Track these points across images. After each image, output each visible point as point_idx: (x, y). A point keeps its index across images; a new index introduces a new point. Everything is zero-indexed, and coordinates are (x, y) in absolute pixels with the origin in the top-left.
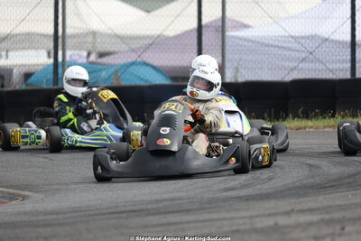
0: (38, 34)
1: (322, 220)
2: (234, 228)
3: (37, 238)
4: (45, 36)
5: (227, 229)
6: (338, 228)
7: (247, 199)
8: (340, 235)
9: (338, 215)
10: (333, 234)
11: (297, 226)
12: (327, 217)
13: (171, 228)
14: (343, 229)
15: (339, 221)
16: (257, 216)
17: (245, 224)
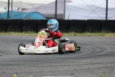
1: (104, 67)
2: (74, 68)
3: (7, 69)
6: (110, 70)
8: (112, 72)
9: (109, 65)
10: (109, 72)
11: (96, 69)
12: (106, 66)
14: (112, 70)
15: (110, 67)
16: (81, 65)
17: (78, 67)
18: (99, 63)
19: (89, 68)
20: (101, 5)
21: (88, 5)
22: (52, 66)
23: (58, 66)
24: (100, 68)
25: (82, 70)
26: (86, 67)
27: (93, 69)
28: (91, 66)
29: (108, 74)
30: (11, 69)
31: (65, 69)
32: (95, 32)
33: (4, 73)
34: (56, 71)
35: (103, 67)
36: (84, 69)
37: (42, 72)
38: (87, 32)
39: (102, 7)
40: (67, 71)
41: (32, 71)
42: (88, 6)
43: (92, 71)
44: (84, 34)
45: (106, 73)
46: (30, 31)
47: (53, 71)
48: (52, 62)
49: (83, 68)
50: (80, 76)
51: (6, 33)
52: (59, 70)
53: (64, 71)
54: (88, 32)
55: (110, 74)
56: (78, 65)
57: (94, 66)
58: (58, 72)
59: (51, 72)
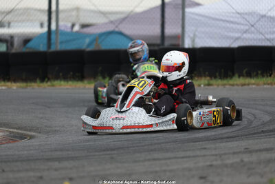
16: (225, 154)
17: (216, 160)
18: (267, 150)
19: (242, 161)
20: (270, 10)
21: (238, 11)
22: (154, 159)
23: (170, 158)
24: (269, 161)
25: (226, 166)
27: (252, 163)
28: (246, 158)
31: (186, 165)
32: (257, 76)
36: (232, 165)
38: (237, 75)
39: (272, 15)
42: (238, 13)
43: (249, 169)
44: (231, 82)
46: (100, 78)
48: (155, 150)
49: (229, 162)
51: (45, 85)
54: (239, 76)
56: (216, 155)
57: (254, 158)
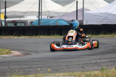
0: (33, 12)
2: (86, 63)
3: (34, 65)
4: (37, 12)
5: (84, 63)
6: (113, 63)
7: (89, 55)
8: (113, 65)
9: (113, 60)
10: (112, 65)
12: (110, 60)
13: (69, 62)
14: (114, 63)
15: (113, 61)
16: (92, 60)
17: (88, 62)
18: (106, 58)
19: (97, 62)
22: (68, 61)
23: (73, 61)
24: (105, 62)
25: (91, 64)
26: (95, 61)
27: (100, 63)
28: (98, 61)
29: (110, 66)
30: (36, 65)
33: (31, 67)
34: (71, 65)
35: (108, 61)
36: (93, 64)
37: (60, 66)
38: (100, 34)
40: (79, 65)
41: (53, 65)
42: (101, 13)
43: (98, 64)
45: (109, 66)
47: (68, 65)
49: (92, 62)
50: (88, 68)
52: (74, 64)
53: (77, 65)
55: (112, 66)
56: (89, 60)
57: (101, 61)
58: (72, 66)
59: (67, 66)
